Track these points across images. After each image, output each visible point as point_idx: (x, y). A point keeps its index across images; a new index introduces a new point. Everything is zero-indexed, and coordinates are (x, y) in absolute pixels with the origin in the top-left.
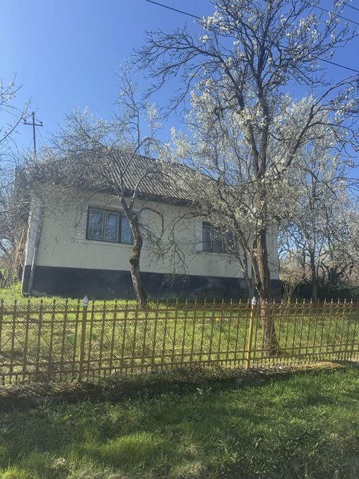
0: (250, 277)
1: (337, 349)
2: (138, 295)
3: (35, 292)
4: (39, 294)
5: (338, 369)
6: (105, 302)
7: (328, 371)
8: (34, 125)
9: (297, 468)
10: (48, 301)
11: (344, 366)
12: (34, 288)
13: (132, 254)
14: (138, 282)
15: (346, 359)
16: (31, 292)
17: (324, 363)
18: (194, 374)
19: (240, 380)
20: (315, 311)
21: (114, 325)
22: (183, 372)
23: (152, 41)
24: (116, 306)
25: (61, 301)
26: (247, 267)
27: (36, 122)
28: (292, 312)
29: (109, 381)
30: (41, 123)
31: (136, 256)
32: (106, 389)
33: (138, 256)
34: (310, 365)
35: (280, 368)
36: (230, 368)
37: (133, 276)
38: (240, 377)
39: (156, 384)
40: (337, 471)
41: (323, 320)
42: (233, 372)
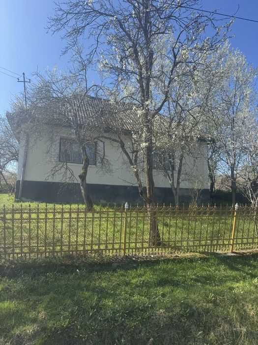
0: (176, 187)
1: (203, 243)
2: (85, 201)
3: (23, 198)
4: (26, 200)
5: (201, 258)
6: (63, 206)
7: (191, 260)
8: (24, 82)
9: (116, 334)
10: (34, 205)
11: (208, 257)
12: (22, 196)
13: (81, 171)
14: (85, 191)
15: (215, 251)
16: (20, 199)
17: (192, 254)
18: (79, 259)
19: (116, 265)
20: (218, 213)
21: (62, 222)
22: (71, 257)
23: (61, 10)
24: (70, 209)
25: (42, 205)
26: (173, 179)
27: (26, 80)
28: (199, 213)
29: (12, 262)
30: (30, 80)
31: (84, 173)
32: (8, 268)
33: (85, 173)
34: (178, 255)
35: (152, 256)
36: (109, 255)
37: (81, 187)
38: (115, 262)
39: (46, 265)
40: (152, 339)
41: (226, 219)
42: (111, 259)
